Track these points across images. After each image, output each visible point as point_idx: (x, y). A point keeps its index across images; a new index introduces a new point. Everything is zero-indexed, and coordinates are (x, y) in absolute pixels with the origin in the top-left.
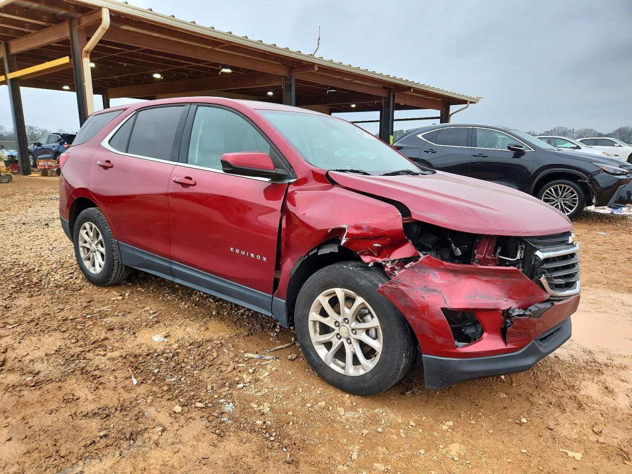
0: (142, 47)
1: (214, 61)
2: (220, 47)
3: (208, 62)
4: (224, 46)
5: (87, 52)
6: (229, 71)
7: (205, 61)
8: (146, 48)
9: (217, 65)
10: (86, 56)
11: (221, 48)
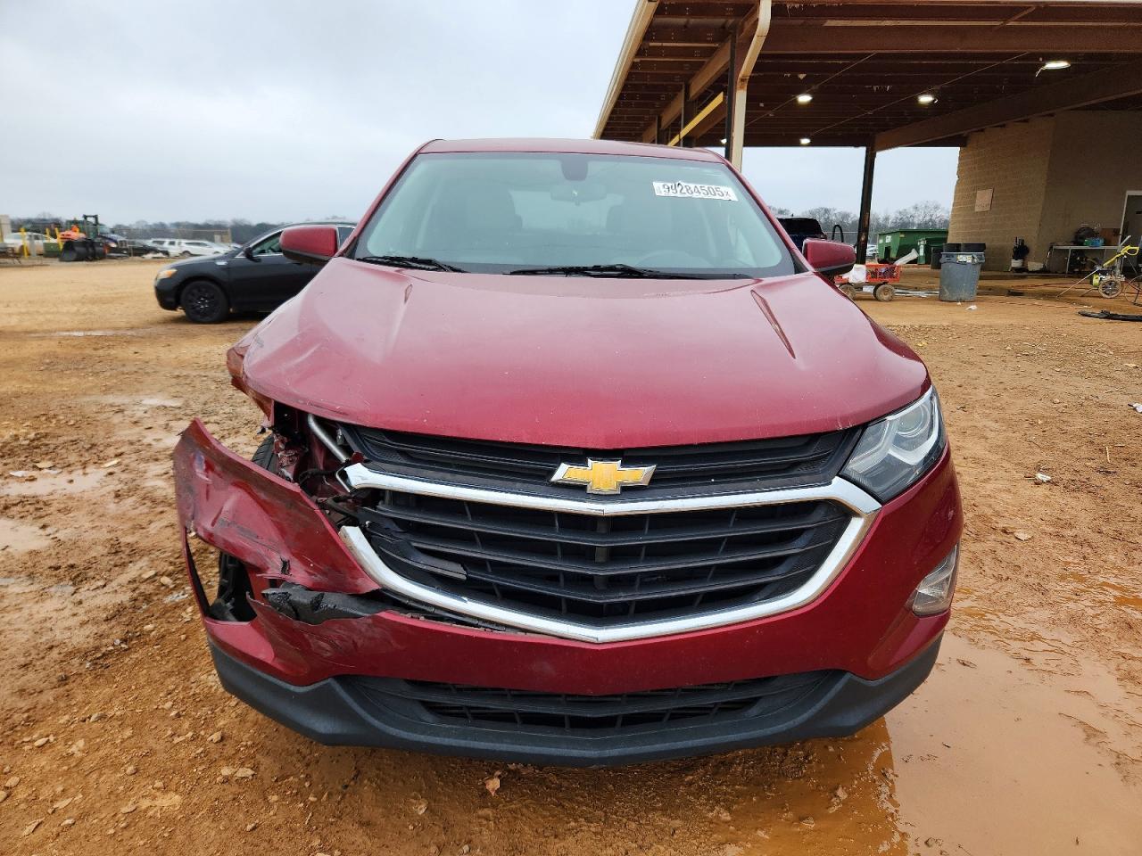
0: (869, 52)
1: (1028, 52)
2: (1017, 18)
3: (1015, 54)
4: (1026, 13)
5: (742, 80)
6: (1062, 64)
7: (1012, 55)
8: (875, 52)
9: (1034, 56)
10: (742, 88)
11: (1020, 20)
